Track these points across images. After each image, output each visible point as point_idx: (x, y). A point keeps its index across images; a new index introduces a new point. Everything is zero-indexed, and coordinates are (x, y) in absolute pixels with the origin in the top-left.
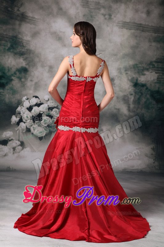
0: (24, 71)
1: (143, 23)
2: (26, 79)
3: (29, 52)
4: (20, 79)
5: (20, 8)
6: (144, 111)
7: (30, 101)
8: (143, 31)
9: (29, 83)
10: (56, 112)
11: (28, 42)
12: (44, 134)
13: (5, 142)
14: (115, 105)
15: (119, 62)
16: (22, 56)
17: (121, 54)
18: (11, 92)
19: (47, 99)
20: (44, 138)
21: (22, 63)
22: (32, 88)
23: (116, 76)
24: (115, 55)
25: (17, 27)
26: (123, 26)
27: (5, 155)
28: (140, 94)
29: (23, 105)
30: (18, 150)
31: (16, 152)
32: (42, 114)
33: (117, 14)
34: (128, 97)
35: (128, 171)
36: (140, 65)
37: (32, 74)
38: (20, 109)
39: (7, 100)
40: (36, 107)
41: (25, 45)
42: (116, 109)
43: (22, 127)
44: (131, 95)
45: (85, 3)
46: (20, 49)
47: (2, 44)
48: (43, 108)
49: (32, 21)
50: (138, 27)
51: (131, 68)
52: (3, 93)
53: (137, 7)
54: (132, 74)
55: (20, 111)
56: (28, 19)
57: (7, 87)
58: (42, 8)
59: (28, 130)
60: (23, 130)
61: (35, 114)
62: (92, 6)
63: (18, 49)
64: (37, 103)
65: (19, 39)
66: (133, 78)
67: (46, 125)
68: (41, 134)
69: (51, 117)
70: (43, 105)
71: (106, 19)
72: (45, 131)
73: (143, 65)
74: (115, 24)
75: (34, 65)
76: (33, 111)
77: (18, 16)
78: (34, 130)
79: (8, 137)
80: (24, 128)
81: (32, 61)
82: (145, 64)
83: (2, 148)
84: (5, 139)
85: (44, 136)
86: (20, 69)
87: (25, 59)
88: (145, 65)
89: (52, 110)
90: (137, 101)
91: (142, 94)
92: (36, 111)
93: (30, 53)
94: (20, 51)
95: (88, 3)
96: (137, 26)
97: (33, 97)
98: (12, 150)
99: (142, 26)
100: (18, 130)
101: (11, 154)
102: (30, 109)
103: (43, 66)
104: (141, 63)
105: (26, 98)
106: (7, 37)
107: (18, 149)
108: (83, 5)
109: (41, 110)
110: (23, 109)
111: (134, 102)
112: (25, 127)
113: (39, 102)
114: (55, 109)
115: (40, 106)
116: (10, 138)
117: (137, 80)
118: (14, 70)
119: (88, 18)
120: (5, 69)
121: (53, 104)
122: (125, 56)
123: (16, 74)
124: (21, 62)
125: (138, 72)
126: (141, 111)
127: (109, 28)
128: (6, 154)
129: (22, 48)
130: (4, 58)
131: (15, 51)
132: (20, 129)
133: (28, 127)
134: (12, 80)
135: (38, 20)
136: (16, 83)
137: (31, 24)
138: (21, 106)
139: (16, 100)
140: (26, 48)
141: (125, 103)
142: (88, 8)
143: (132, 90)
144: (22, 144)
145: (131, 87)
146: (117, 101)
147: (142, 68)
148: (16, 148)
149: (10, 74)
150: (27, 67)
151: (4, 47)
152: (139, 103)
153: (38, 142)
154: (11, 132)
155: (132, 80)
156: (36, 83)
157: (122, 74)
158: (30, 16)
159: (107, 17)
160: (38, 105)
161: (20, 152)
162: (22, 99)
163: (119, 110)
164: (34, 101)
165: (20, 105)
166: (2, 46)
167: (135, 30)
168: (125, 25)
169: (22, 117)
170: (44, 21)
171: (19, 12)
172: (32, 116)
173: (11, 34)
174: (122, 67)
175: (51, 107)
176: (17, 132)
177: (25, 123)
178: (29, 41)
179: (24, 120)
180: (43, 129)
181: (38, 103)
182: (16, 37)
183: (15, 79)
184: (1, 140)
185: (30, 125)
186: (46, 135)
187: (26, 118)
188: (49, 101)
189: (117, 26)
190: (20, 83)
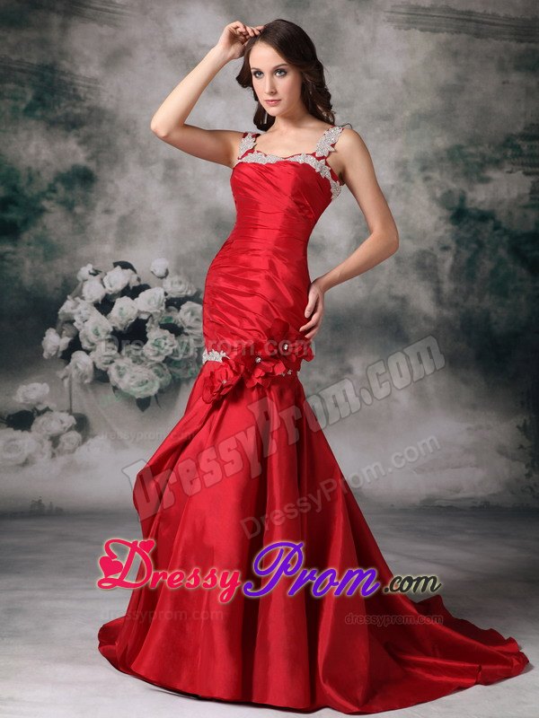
0: (83, 178)
1: (477, 7)
2: (90, 206)
3: (98, 115)
4: (68, 206)
6: (488, 302)
7: (105, 280)
8: (477, 35)
9: (98, 221)
10: (192, 315)
11: (92, 85)
12: (155, 390)
13: (22, 420)
14: (392, 286)
15: (399, 140)
16: (75, 131)
17: (407, 114)
18: (40, 252)
19: (160, 272)
20: (153, 400)
21: (75, 153)
22: (111, 236)
23: (393, 186)
24: (387, 118)
25: (54, 34)
26: (409, 21)
27: (26, 463)
28: (474, 246)
29: (80, 295)
30: (67, 444)
31: (61, 453)
32: (146, 321)
34: (435, 256)
35: (441, 507)
36: (472, 150)
37: (110, 189)
38: (72, 309)
39: (27, 280)
40: (125, 298)
41: (82, 95)
42: (395, 298)
43: (80, 367)
44: (445, 248)
46: (65, 107)
47: (6, 94)
48: (148, 303)
49: (105, 14)
50: (461, 24)
51: (442, 159)
54: (446, 181)
55: (73, 314)
56: (90, 8)
57: (26, 236)
59: (101, 377)
60: (84, 376)
61: (124, 322)
63: (60, 108)
64: (127, 287)
65: (63, 73)
66: (450, 192)
67: (160, 359)
68: (144, 387)
69: (176, 330)
70: (148, 291)
72: (157, 377)
73: (481, 149)
74: (383, 16)
75: (116, 160)
76: (115, 312)
78: (121, 375)
79: (34, 403)
80: (87, 369)
81: (109, 145)
82: (487, 146)
83: (15, 440)
84: (25, 408)
85: (156, 395)
86: (68, 173)
87: (84, 142)
88: (489, 147)
89: (179, 309)
90: (466, 271)
91: (481, 245)
92: (124, 311)
93: (100, 122)
94: (67, 115)
96: (457, 19)
97: (116, 265)
98: (48, 444)
99: (473, 18)
100: (65, 377)
101: (46, 457)
102: (105, 305)
103: (144, 162)
104: (474, 141)
105: (92, 271)
106: (22, 71)
107: (68, 440)
109: (142, 309)
110: (80, 308)
111: (456, 273)
112: (92, 367)
113: (134, 283)
114: (188, 302)
115: (137, 296)
116: (39, 403)
117: (463, 199)
118: (47, 177)
120: (18, 177)
121: (181, 288)
122: (420, 119)
123: (55, 191)
124: (73, 152)
125: (466, 174)
126: (480, 302)
127: (362, 30)
128: (27, 460)
129: (74, 106)
130: (14, 139)
131: (51, 116)
132: (74, 373)
133: (99, 365)
134: (42, 211)
135: (124, 11)
136: (55, 221)
137: (101, 24)
138: (73, 298)
139: (57, 276)
140: (86, 104)
141: (424, 278)
143: (448, 234)
144: (82, 425)
145: (442, 222)
146: (399, 272)
147: (478, 160)
148: (63, 439)
149: (35, 192)
150: (92, 165)
151: (11, 103)
152: (471, 276)
153: (135, 413)
154: (45, 384)
155: (445, 201)
156: (123, 220)
157: (413, 182)
160: (132, 292)
161: (74, 451)
162: (77, 272)
163: (403, 300)
164: (118, 279)
165: (70, 294)
166: (8, 101)
167: (452, 33)
168: (416, 18)
169: (78, 332)
170: (145, 14)
172: (111, 330)
173: (34, 58)
174: (410, 156)
175: (174, 296)
176: (63, 385)
177: (88, 352)
178: (96, 80)
179: (85, 345)
180: (151, 372)
181: (131, 287)
182: (52, 68)
183: (52, 209)
184: (11, 412)
185: (106, 358)
186: (160, 391)
187: (93, 338)
188: (168, 277)
189: (390, 20)
190: (70, 220)
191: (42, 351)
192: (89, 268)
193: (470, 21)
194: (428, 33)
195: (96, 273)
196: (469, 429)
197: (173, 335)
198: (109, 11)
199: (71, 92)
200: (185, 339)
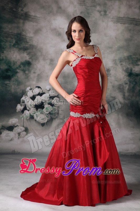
0: (28, 64)
1: (136, 17)
2: (30, 71)
3: (32, 47)
4: (24, 71)
5: (23, 8)
6: (138, 98)
7: (33, 91)
8: (136, 25)
9: (32, 75)
10: (57, 101)
11: (31, 39)
12: (46, 121)
13: (11, 128)
14: (111, 94)
15: (114, 54)
16: (26, 51)
17: (116, 46)
18: (16, 83)
19: (48, 89)
20: (46, 124)
21: (26, 57)
22: (35, 79)
23: (112, 66)
24: (111, 48)
25: (21, 25)
26: (117, 21)
27: (11, 140)
28: (134, 83)
29: (27, 95)
30: (22, 135)
31: (21, 137)
32: (44, 102)
33: (112, 10)
34: (123, 86)
35: (122, 155)
36: (134, 57)
37: (35, 67)
39: (13, 91)
40: (39, 96)
41: (28, 41)
42: (112, 97)
43: (26, 114)
44: (126, 84)
45: (82, 1)
46: (23, 45)
47: (8, 41)
48: (45, 98)
49: (34, 19)
50: (131, 22)
51: (126, 59)
52: (9, 85)
53: (131, 3)
54: (127, 65)
55: (24, 100)
56: (31, 18)
57: (13, 79)
58: (43, 7)
59: (32, 117)
60: (27, 117)
61: (38, 102)
62: (89, 4)
63: (22, 44)
64: (39, 93)
65: (23, 35)
66: (128, 68)
67: (48, 113)
68: (43, 120)
70: (45, 94)
71: (101, 15)
72: (47, 118)
73: (137, 56)
74: (110, 20)
75: (37, 59)
76: (36, 100)
77: (22, 15)
78: (37, 117)
79: (14, 124)
80: (28, 115)
81: (35, 55)
82: (138, 55)
83: (8, 134)
84: (11, 125)
85: (46, 123)
86: (24, 62)
87: (28, 54)
89: (53, 99)
90: (132, 90)
91: (136, 83)
92: (38, 100)
93: (33, 48)
94: (24, 47)
95: (85, 2)
96: (130, 20)
97: (36, 87)
98: (17, 135)
99: (135, 20)
100: (22, 117)
101: (17, 138)
102: (33, 98)
103: (44, 59)
104: (135, 54)
105: (30, 89)
106: (12, 35)
107: (23, 134)
108: (80, 3)
109: (43, 99)
110: (27, 98)
111: (129, 90)
112: (29, 114)
113: (41, 92)
114: (56, 97)
115: (42, 96)
116: (15, 124)
117: (131, 70)
118: (18, 63)
119: (85, 15)
120: (11, 63)
121: (54, 93)
122: (120, 48)
123: (20, 67)
124: (25, 57)
125: (132, 63)
126: (136, 99)
127: (104, 23)
129: (26, 44)
130: (10, 53)
131: (20, 47)
132: (25, 116)
133: (31, 114)
134: (17, 72)
135: (39, 19)
136: (20, 75)
137: (33, 22)
138: (25, 96)
139: (21, 90)
140: (29, 44)
141: (120, 92)
142: (85, 6)
143: (127, 80)
144: (26, 130)
145: (126, 76)
146: (113, 90)
147: (136, 59)
148: (21, 134)
149: (15, 67)
150: (30, 60)
151: (9, 43)
153: (40, 127)
154: (17, 119)
155: (126, 71)
156: (39, 75)
157: (118, 65)
158: (32, 15)
159: (102, 13)
160: (41, 94)
161: (24, 137)
162: (26, 89)
163: (114, 98)
164: (37, 91)
165: (24, 95)
166: (8, 43)
167: (129, 24)
168: (119, 20)
169: (26, 105)
170: (45, 19)
171: (23, 12)
172: (35, 105)
173: (15, 32)
174: (117, 58)
175: (52, 96)
176: (21, 119)
177: (28, 110)
178: (32, 37)
179: (28, 109)
180: (45, 116)
181: (40, 93)
182: (20, 34)
183: (20, 72)
184: (8, 126)
185: (33, 112)
186: (48, 121)
187: (30, 107)
188: (50, 91)
189: (112, 21)
190: (25, 75)
191: (16, 110)
192: (29, 88)
193: (134, 21)
194: (122, 24)
195: (31, 89)
196: (131, 133)
197: (51, 106)
198: (36, 19)
199: (25, 41)
200: (54, 107)
